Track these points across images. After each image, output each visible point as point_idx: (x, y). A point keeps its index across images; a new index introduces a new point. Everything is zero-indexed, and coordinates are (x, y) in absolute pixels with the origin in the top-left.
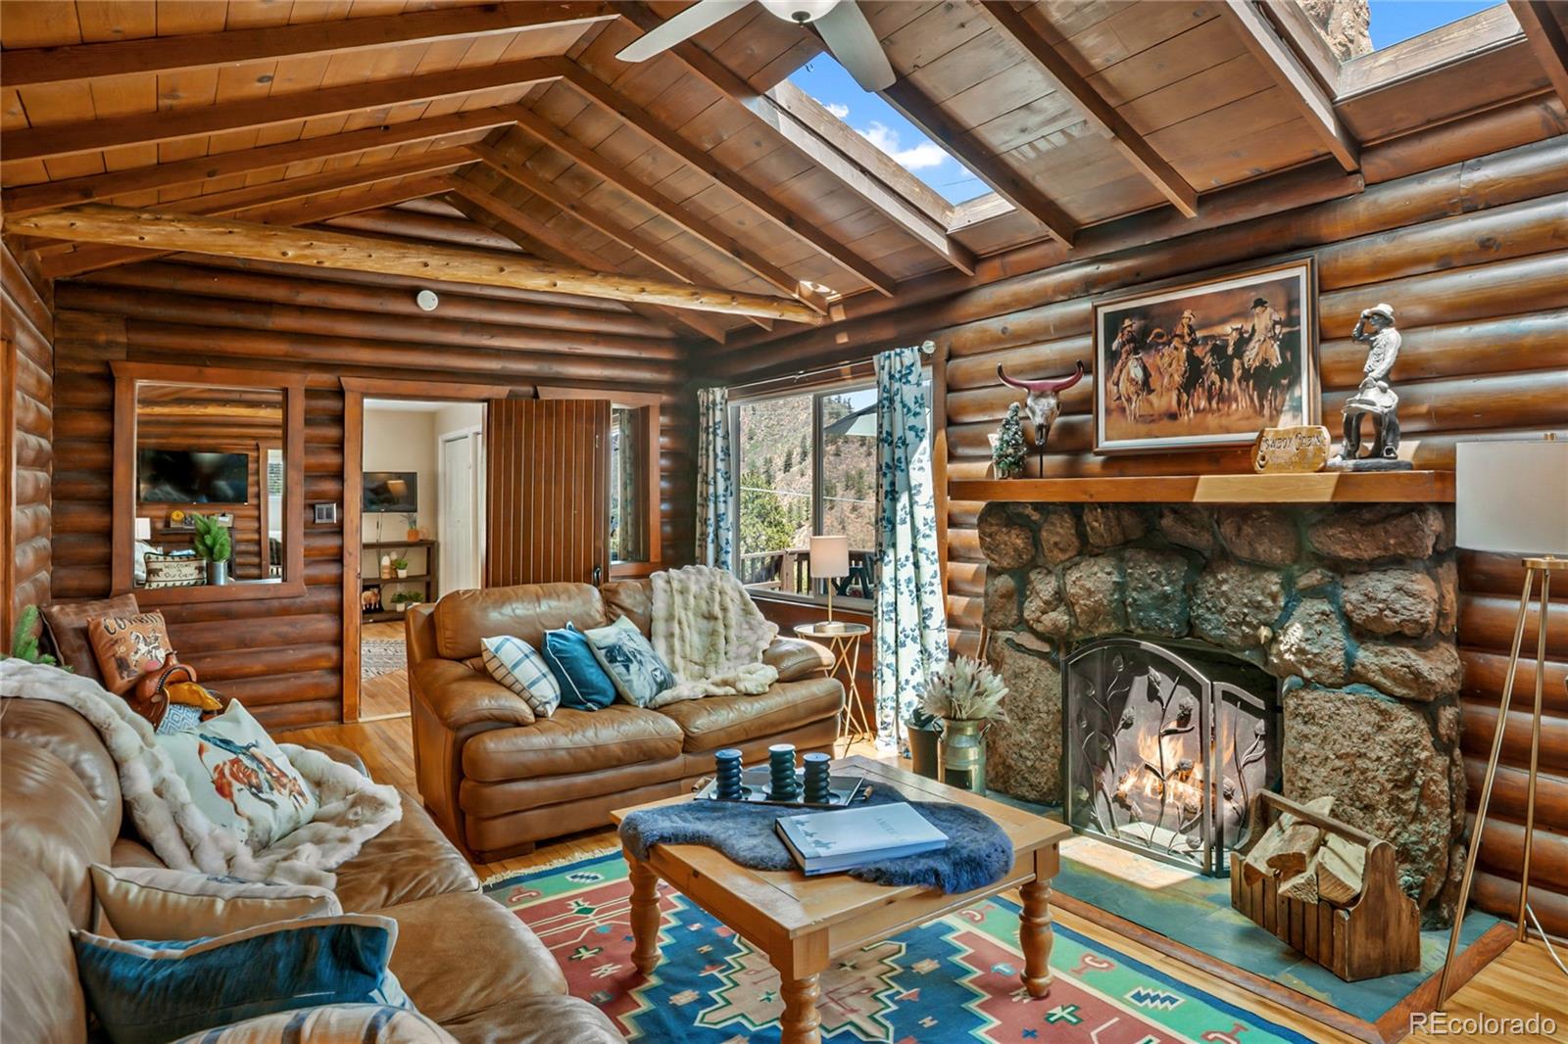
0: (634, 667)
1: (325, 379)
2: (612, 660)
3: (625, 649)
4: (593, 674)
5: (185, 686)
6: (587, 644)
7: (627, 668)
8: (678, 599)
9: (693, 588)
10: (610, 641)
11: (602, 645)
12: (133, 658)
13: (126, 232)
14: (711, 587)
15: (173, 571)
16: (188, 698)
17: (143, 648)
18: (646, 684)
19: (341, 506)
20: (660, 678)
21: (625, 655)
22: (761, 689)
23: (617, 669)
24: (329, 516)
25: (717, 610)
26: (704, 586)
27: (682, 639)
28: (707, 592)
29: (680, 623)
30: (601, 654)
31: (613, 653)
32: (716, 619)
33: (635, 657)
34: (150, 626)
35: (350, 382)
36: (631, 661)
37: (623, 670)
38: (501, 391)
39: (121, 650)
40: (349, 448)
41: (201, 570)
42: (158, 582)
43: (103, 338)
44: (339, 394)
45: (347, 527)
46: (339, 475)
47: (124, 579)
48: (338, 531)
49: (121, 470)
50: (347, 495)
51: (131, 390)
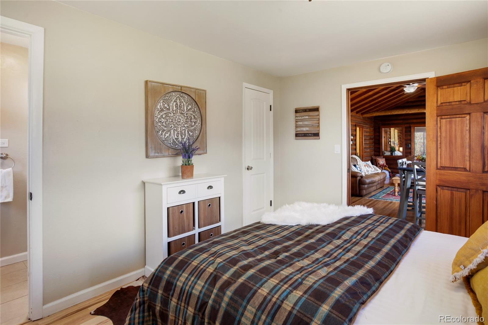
1: (408, 125)
5: (386, 167)
12: (380, 163)
15: (387, 153)
16: (386, 169)
17: (381, 162)
19: (411, 145)
24: (409, 146)
34: (383, 160)
35: (412, 125)
39: (379, 162)
40: (412, 136)
41: (391, 153)
42: (385, 155)
43: (379, 123)
44: (410, 127)
45: (412, 148)
46: (410, 140)
47: (381, 154)
48: (410, 148)
49: (381, 140)
50: (412, 143)
51: (382, 129)
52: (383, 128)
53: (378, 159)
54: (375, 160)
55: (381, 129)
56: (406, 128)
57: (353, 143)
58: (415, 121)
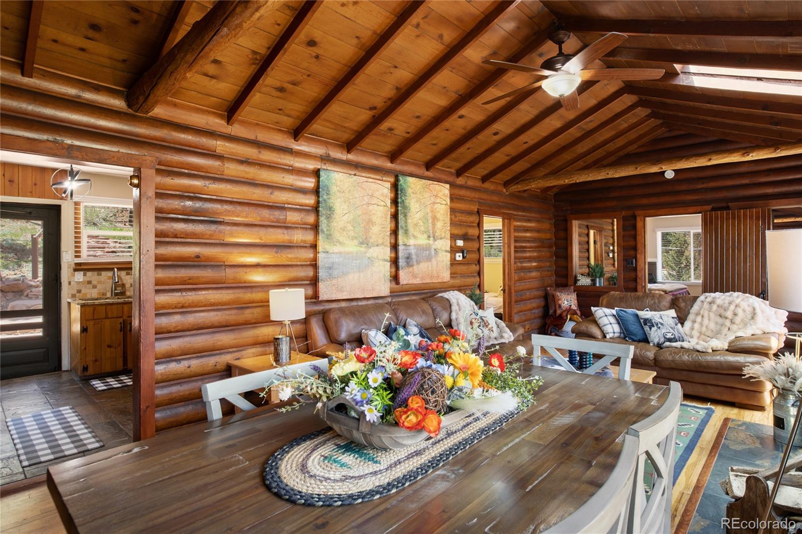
0: (653, 329)
1: (630, 213)
2: (645, 324)
3: (653, 321)
4: (634, 328)
5: (575, 316)
6: (637, 316)
7: (650, 329)
8: (706, 305)
9: (719, 302)
10: (646, 317)
11: (643, 317)
12: (563, 305)
13: (529, 186)
14: (730, 303)
15: (583, 280)
17: (566, 303)
18: (657, 336)
19: (636, 261)
20: (669, 336)
21: (652, 323)
22: (704, 350)
23: (647, 328)
24: (632, 263)
25: (729, 314)
26: (727, 302)
27: (701, 324)
28: (726, 305)
29: (703, 317)
30: (642, 321)
31: (646, 321)
32: (726, 318)
33: (657, 325)
34: (570, 296)
35: (638, 212)
36: (654, 326)
37: (649, 329)
38: (709, 207)
39: (560, 302)
40: (638, 238)
41: (592, 280)
42: (579, 283)
43: (565, 209)
44: (635, 217)
45: (638, 268)
46: (635, 248)
47: (571, 281)
48: (635, 269)
49: (569, 248)
50: (638, 256)
51: (571, 224)
52: (575, 219)
53: (558, 294)
54: (553, 296)
55: (569, 223)
56: (625, 219)
57: (464, 257)
58: (645, 201)
